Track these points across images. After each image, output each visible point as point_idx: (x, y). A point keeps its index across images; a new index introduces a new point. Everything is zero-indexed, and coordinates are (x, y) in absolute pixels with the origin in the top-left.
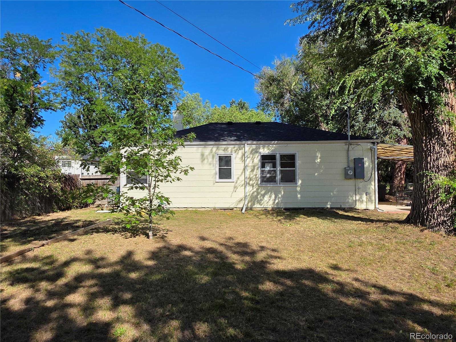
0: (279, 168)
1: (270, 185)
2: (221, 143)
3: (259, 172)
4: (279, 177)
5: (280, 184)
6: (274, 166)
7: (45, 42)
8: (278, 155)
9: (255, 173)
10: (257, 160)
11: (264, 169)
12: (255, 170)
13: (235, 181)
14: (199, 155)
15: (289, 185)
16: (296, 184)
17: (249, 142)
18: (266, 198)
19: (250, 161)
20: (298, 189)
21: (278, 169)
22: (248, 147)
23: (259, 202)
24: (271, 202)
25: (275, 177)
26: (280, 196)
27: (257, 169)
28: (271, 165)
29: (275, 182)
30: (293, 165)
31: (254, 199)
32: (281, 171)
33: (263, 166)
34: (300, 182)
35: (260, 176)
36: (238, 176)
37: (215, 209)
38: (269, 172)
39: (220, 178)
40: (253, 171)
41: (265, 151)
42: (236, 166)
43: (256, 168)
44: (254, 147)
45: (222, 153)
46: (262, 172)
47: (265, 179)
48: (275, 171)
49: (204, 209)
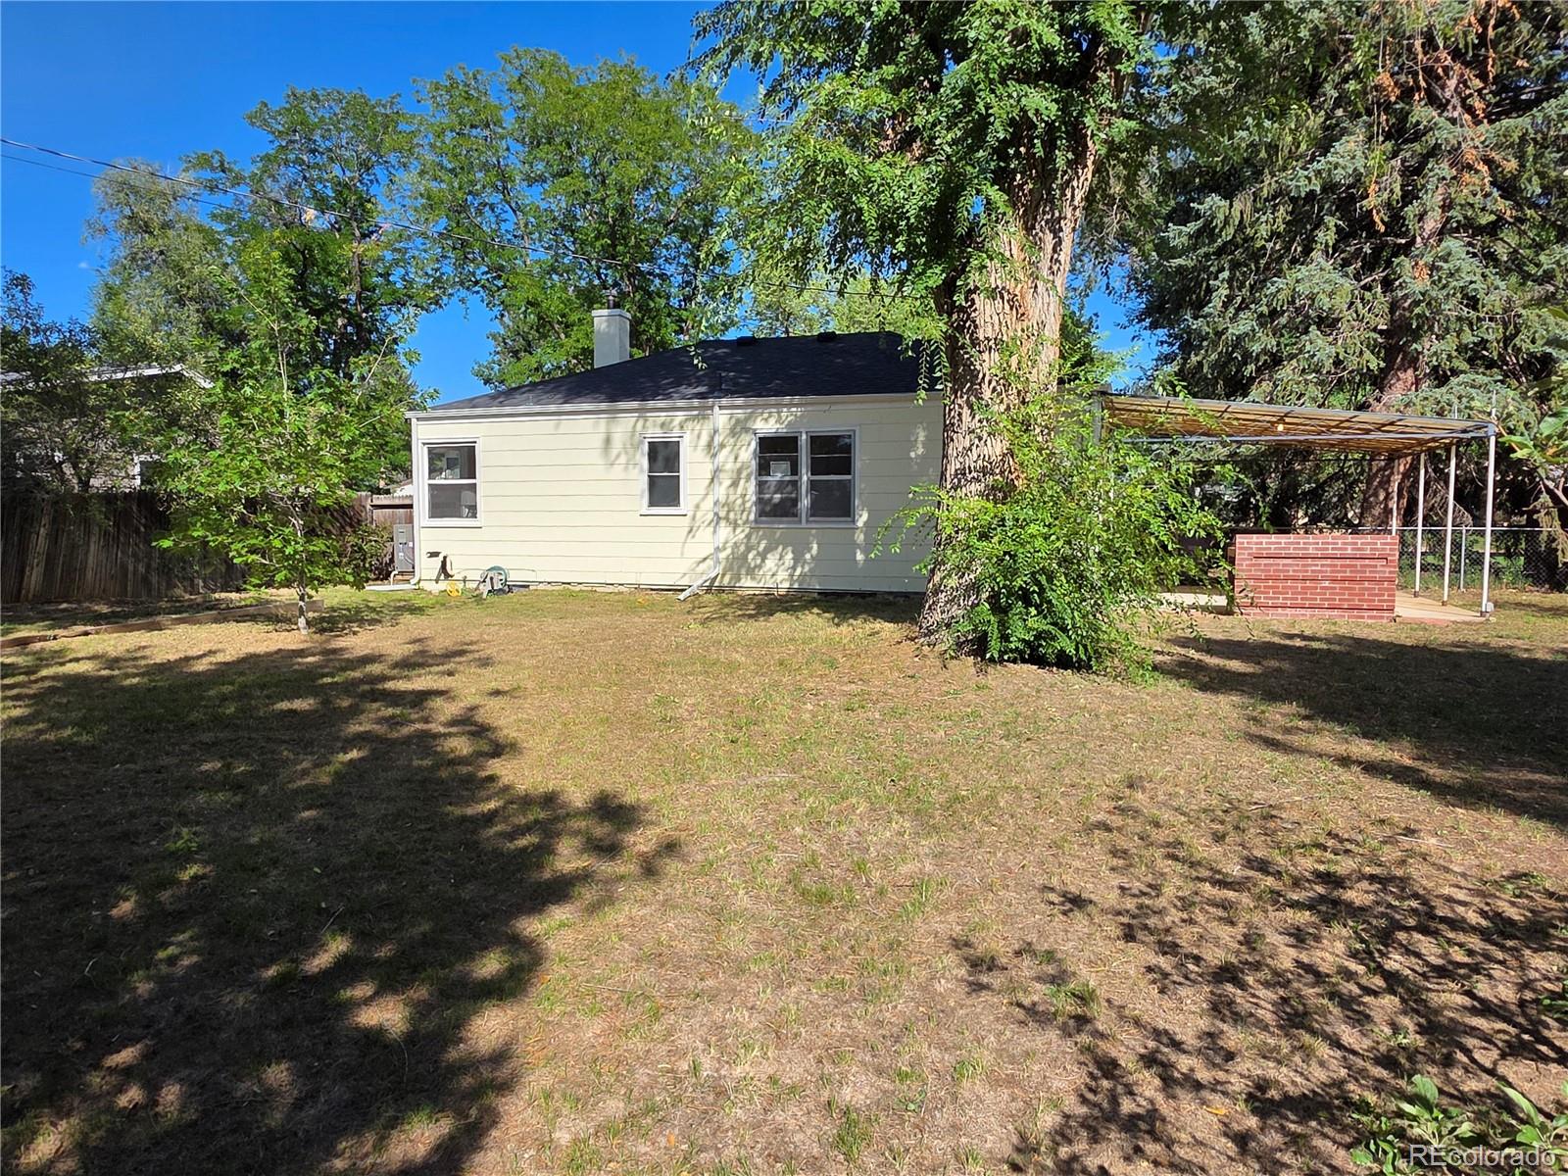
0: (805, 477)
1: (781, 526)
2: (651, 404)
3: (752, 487)
4: (805, 502)
5: (807, 521)
6: (795, 471)
7: (384, 106)
8: (804, 437)
9: (740, 490)
10: (748, 452)
11: (765, 478)
12: (742, 482)
13: (690, 514)
14: (598, 441)
15: (833, 525)
16: (854, 522)
17: (724, 401)
18: (771, 562)
19: (727, 457)
20: (860, 537)
21: (805, 478)
22: (722, 416)
23: (751, 572)
24: (782, 575)
25: (795, 502)
26: (808, 556)
27: (748, 479)
28: (786, 465)
29: (795, 515)
30: (845, 466)
31: (739, 563)
32: (813, 485)
33: (763, 468)
34: (862, 518)
35: (754, 498)
36: (697, 499)
37: (638, 588)
38: (781, 486)
39: (652, 504)
40: (735, 484)
41: (769, 423)
42: (693, 469)
43: (744, 474)
44: (740, 413)
45: (655, 433)
46: (761, 486)
47: (768, 509)
48: (795, 484)
49: (611, 589)
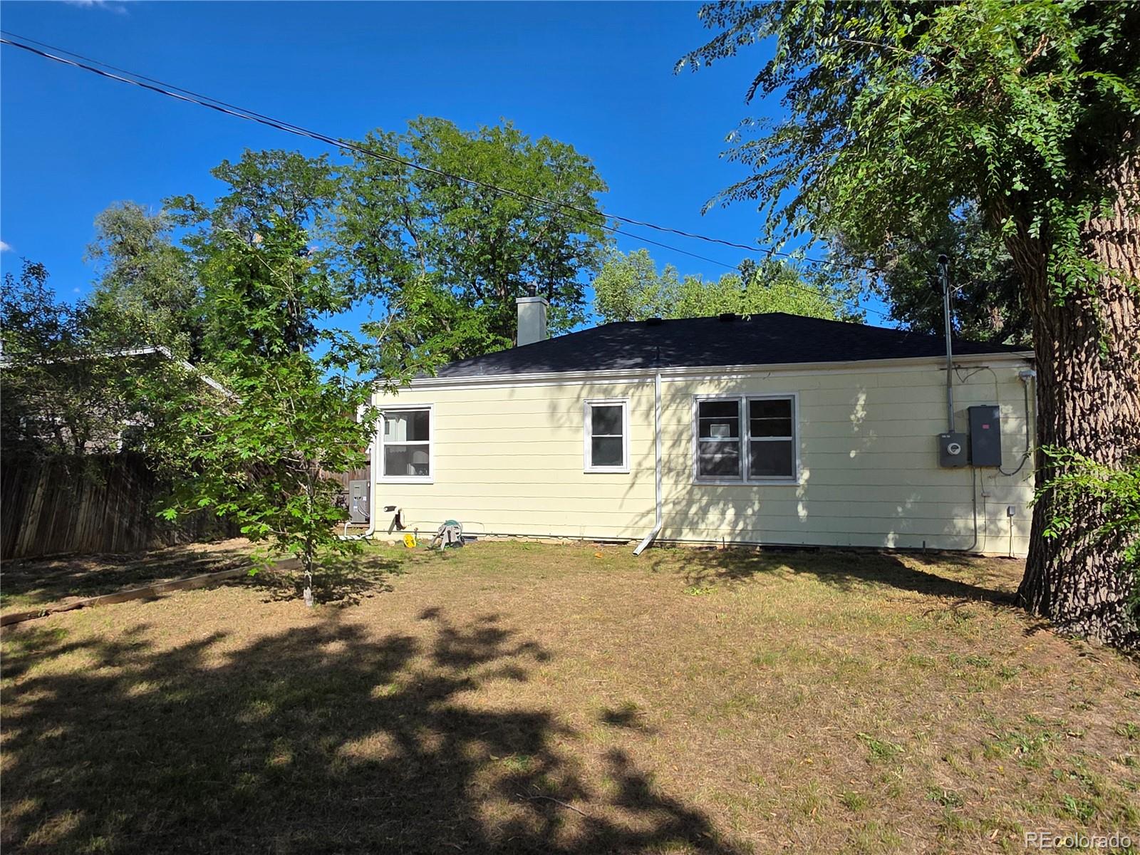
0: (746, 437)
1: (721, 484)
2: (597, 373)
3: (693, 447)
4: (746, 461)
5: (749, 479)
6: (735, 432)
8: (744, 401)
9: (681, 450)
10: (689, 414)
11: (706, 439)
12: (684, 443)
13: (632, 472)
14: (544, 407)
15: (775, 482)
16: (795, 479)
17: (668, 370)
18: (713, 515)
19: (670, 420)
20: (799, 492)
21: (745, 439)
22: (664, 382)
23: (693, 526)
24: (725, 528)
25: (736, 461)
26: (750, 511)
27: (689, 440)
28: (724, 428)
29: (737, 474)
30: (787, 429)
31: (681, 520)
32: (754, 446)
33: (704, 430)
34: (804, 476)
35: (695, 457)
36: (639, 458)
37: (581, 540)
38: (721, 446)
39: (596, 462)
40: (676, 443)
41: (708, 390)
42: (634, 434)
43: (685, 437)
44: (680, 382)
45: (600, 400)
46: (702, 447)
47: (709, 467)
48: (736, 446)
49: (555, 541)
